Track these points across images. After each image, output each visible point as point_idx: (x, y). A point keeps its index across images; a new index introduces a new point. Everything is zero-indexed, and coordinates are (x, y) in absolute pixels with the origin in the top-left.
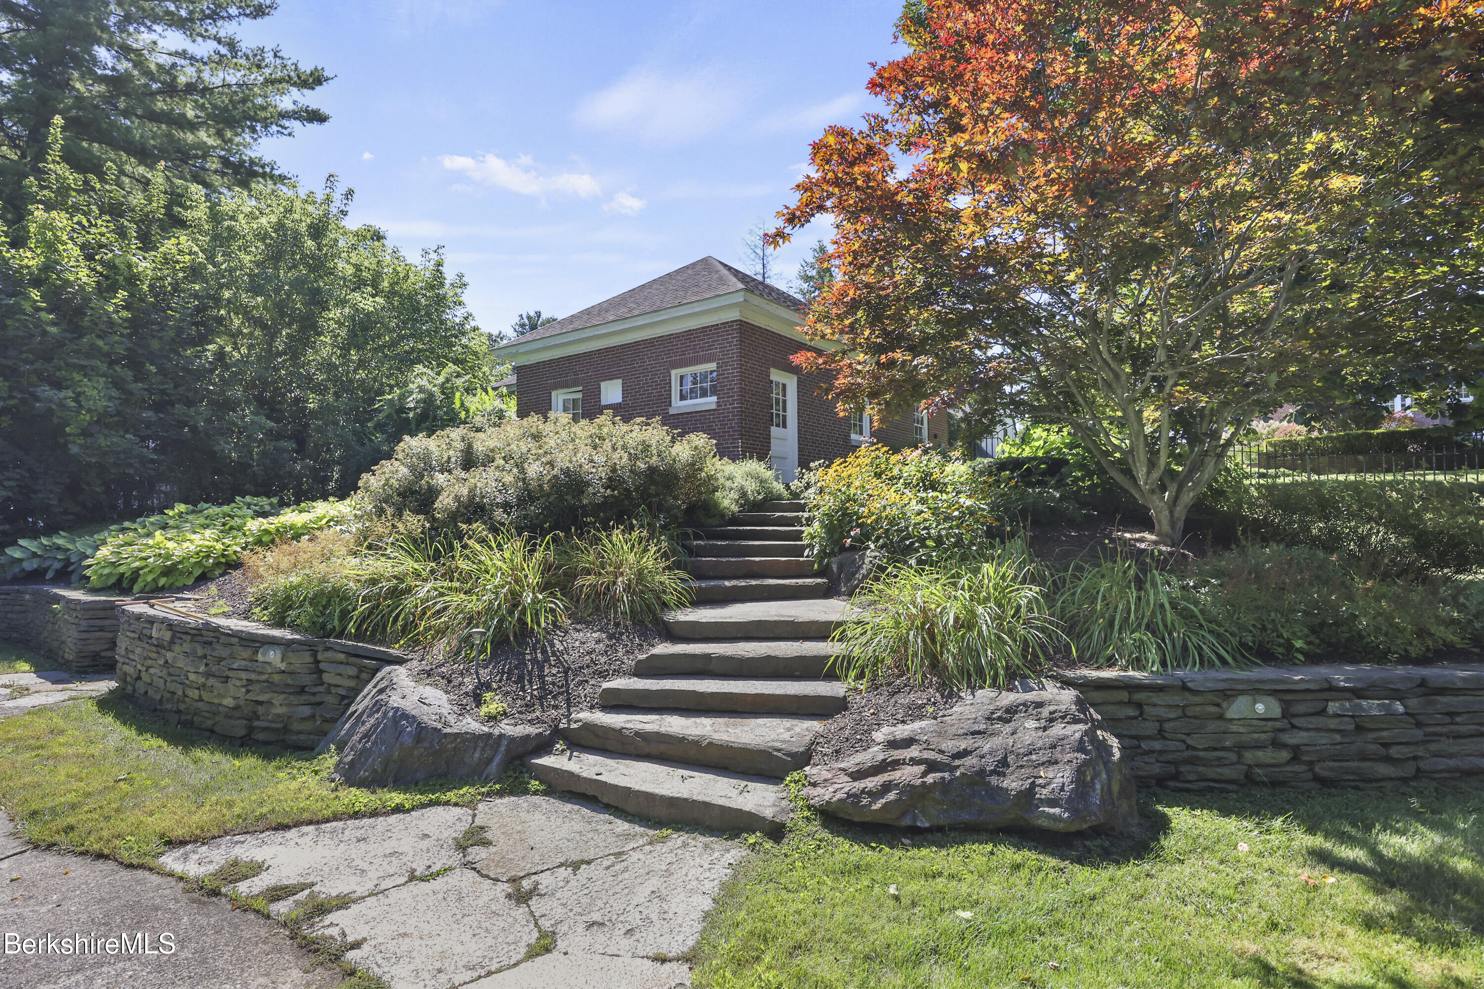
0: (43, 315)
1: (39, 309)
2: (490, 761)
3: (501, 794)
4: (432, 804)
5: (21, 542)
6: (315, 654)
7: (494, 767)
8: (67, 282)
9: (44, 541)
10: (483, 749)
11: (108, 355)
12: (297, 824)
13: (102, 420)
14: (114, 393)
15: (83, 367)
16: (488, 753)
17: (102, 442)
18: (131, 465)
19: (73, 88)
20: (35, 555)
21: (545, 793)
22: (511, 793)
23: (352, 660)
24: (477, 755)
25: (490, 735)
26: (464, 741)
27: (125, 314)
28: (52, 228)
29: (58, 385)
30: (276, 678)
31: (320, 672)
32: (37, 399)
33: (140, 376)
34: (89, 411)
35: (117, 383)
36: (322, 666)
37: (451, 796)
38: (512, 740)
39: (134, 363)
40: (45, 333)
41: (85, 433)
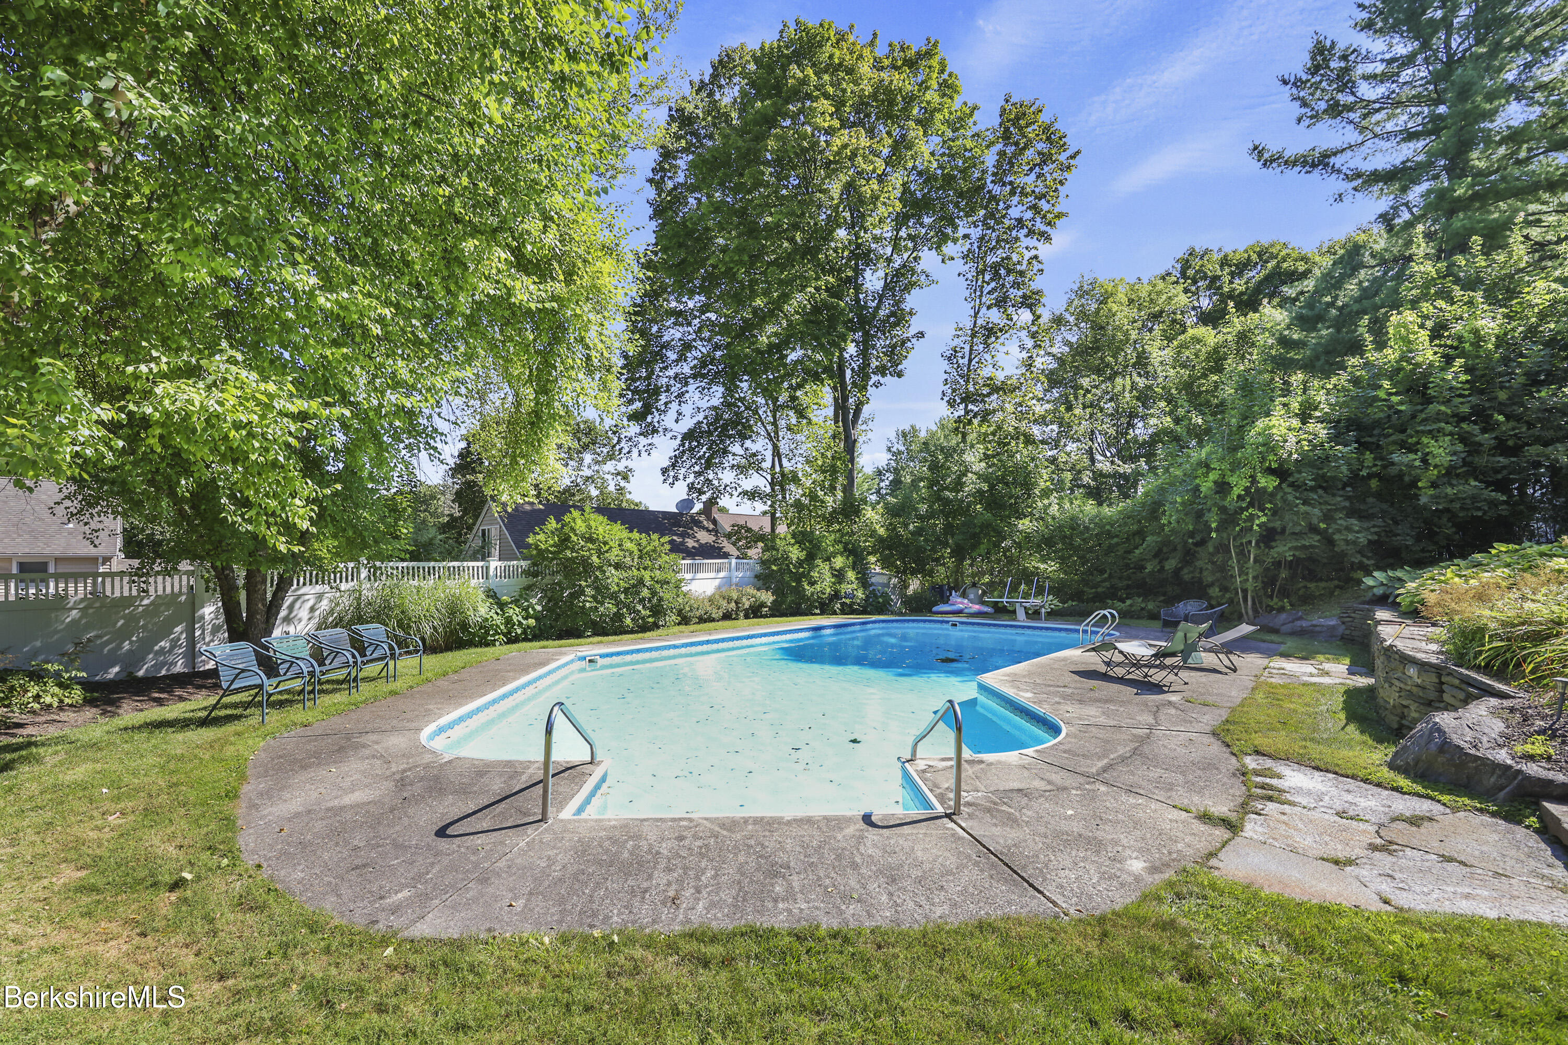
0: (1395, 399)
1: (1391, 394)
2: (1502, 788)
3: (1494, 815)
4: (1427, 797)
5: (1376, 574)
6: (1439, 676)
7: (1502, 795)
8: (1418, 365)
9: (1390, 573)
10: (1500, 777)
11: (1455, 415)
12: (1327, 771)
13: (1450, 473)
14: (1460, 447)
15: (1430, 432)
16: (1503, 781)
17: (1449, 490)
18: (1479, 509)
19: (1473, 167)
20: (1382, 584)
21: (1537, 831)
22: (1505, 819)
23: (1464, 686)
24: (1492, 780)
25: (1510, 767)
26: (1485, 765)
27: (1463, 378)
28: (1405, 326)
29: (1412, 449)
30: (1415, 690)
31: (1442, 692)
32: (1393, 464)
33: (1488, 426)
34: (1436, 466)
35: (1464, 439)
36: (1445, 687)
37: (1445, 798)
38: (1528, 778)
39: (1481, 416)
40: (1398, 412)
41: (1434, 485)
